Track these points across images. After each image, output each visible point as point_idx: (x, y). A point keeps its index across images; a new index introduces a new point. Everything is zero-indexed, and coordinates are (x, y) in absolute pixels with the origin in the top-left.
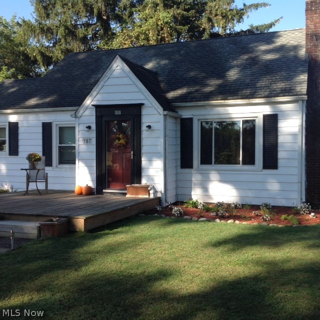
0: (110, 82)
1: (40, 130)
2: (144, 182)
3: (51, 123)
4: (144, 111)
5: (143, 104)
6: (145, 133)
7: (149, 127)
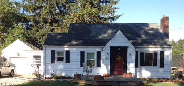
0: (116, 39)
1: (80, 54)
2: (128, 72)
3: (84, 51)
4: (128, 49)
5: (128, 47)
6: (128, 56)
7: (130, 54)
